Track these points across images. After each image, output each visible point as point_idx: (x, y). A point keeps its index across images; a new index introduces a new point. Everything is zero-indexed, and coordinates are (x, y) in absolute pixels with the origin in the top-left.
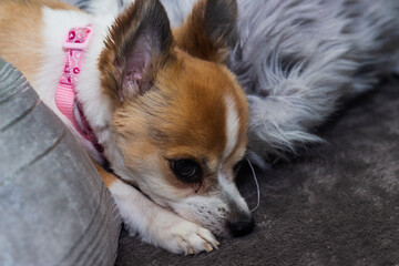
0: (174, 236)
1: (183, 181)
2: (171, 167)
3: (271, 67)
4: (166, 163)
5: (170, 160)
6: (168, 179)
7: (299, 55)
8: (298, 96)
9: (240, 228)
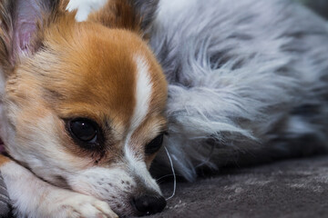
0: (64, 207)
1: (81, 147)
2: (66, 126)
3: (199, 61)
4: (61, 123)
5: (65, 120)
6: (64, 144)
7: (230, 53)
8: (228, 89)
9: (146, 203)
